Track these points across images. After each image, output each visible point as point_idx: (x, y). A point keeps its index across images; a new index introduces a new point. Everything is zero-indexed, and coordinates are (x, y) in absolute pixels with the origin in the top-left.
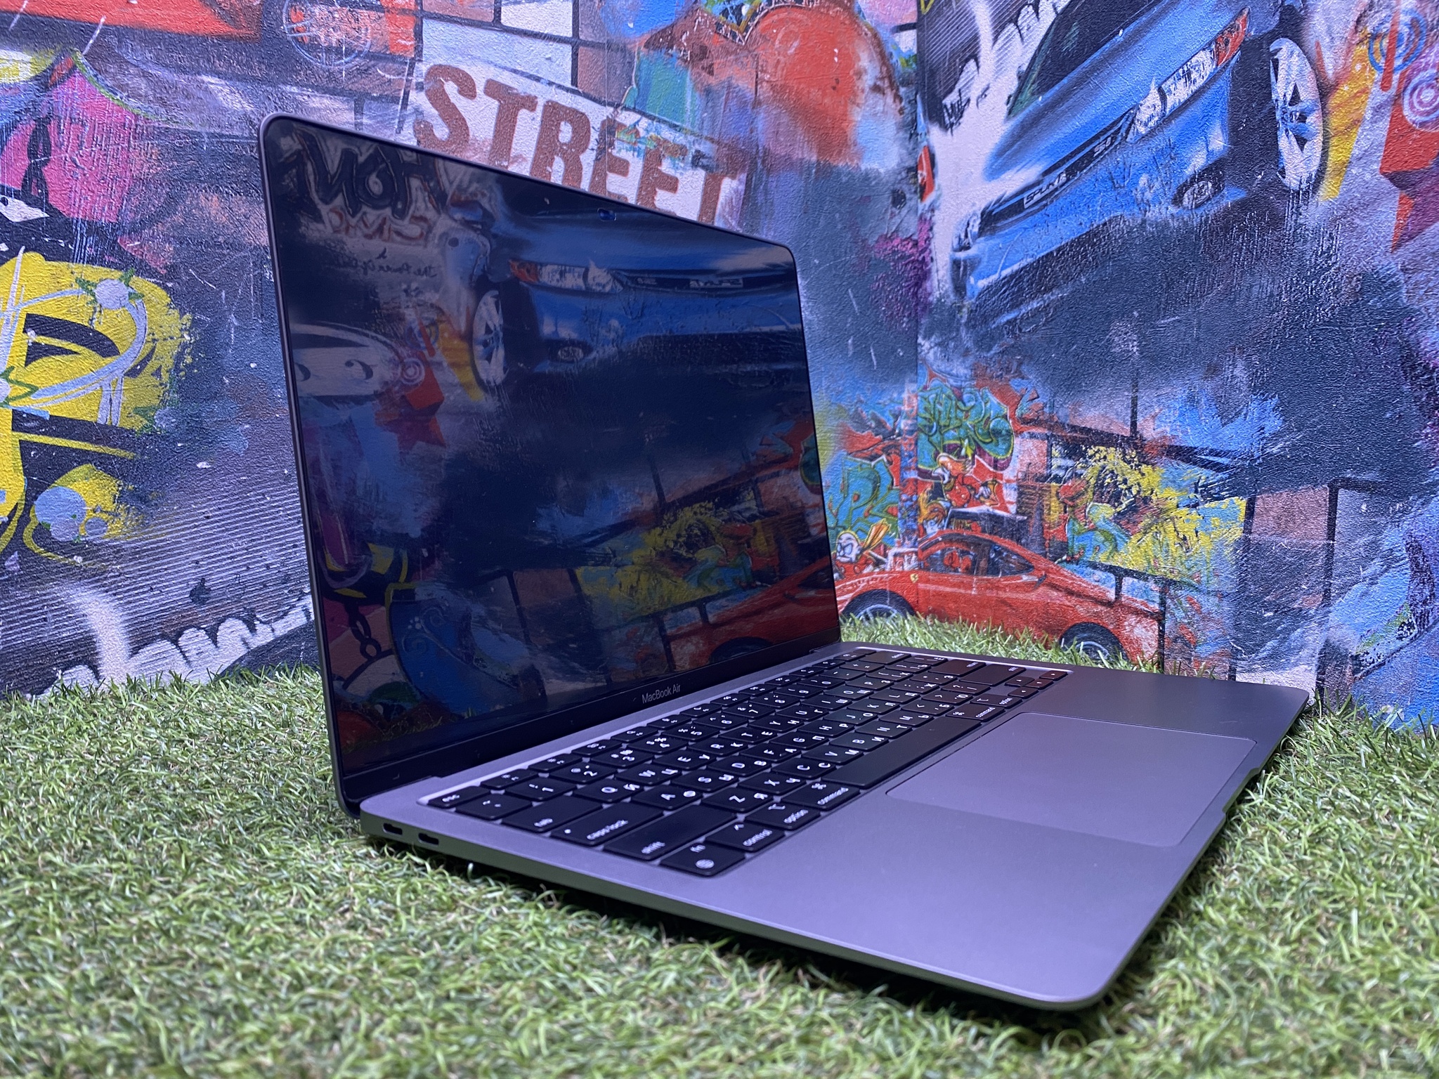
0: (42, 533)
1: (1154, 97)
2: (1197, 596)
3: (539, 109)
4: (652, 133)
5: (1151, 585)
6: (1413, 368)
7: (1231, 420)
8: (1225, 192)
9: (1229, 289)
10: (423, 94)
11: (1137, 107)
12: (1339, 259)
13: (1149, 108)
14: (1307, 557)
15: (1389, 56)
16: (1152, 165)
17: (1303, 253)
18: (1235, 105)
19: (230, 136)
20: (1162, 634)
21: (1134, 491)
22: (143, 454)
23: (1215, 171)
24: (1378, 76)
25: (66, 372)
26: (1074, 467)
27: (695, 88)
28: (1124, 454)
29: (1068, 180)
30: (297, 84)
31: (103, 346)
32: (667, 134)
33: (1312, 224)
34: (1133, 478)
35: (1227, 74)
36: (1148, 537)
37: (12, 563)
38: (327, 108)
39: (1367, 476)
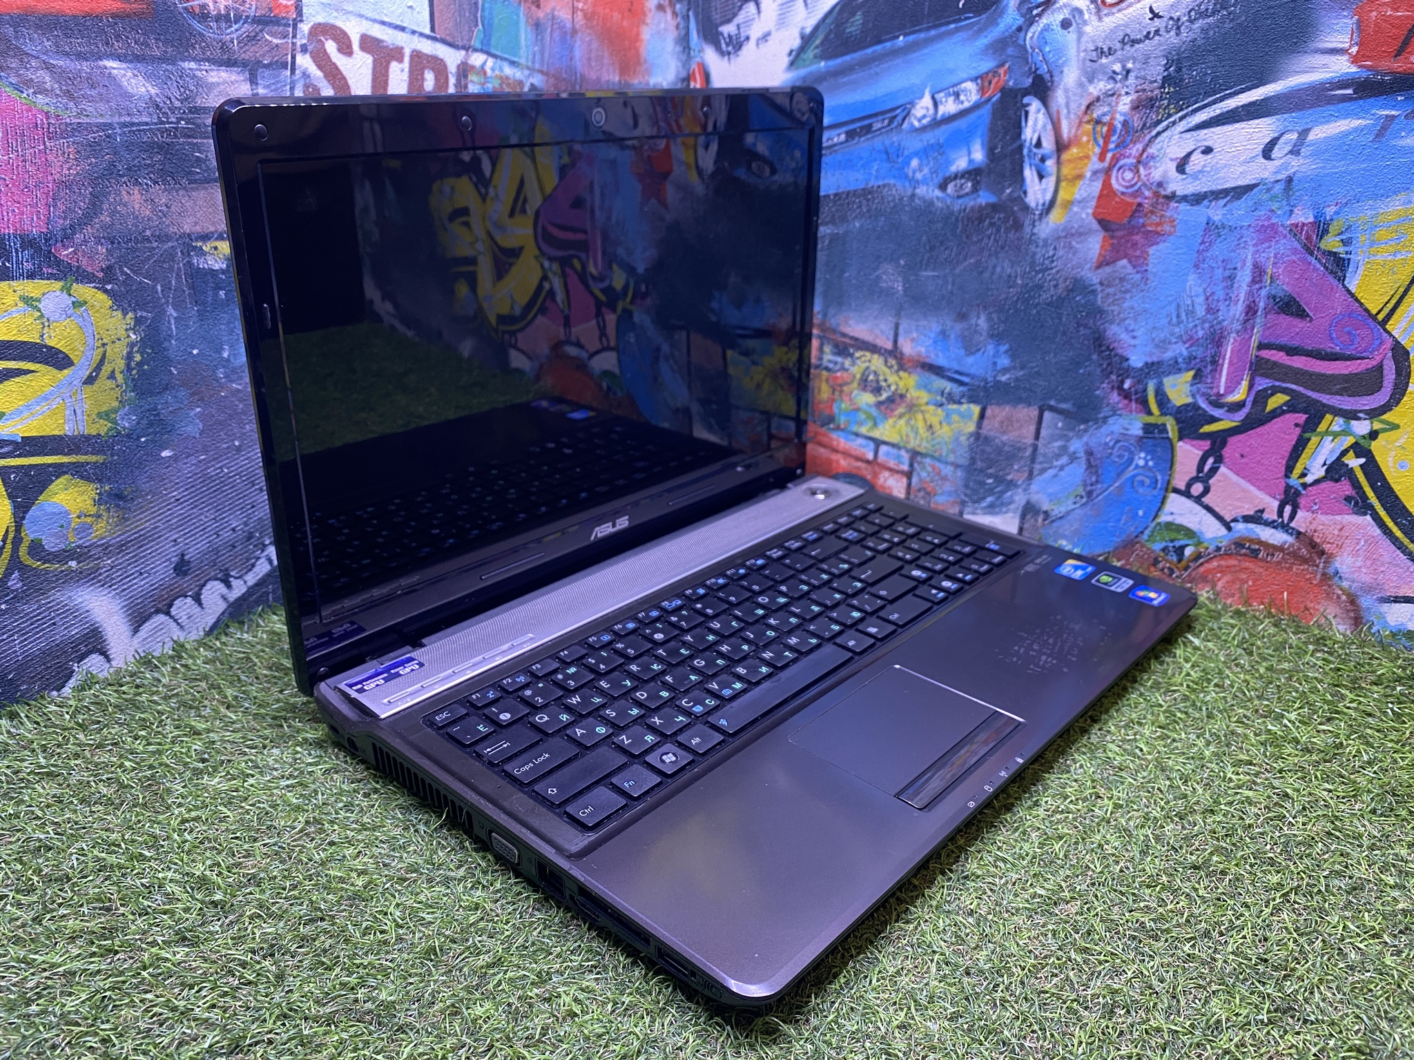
0: (36, 549)
1: (927, 101)
2: (938, 464)
3: (407, 59)
4: (497, 72)
5: (903, 453)
6: (1100, 346)
7: (973, 354)
8: (981, 193)
9: (978, 263)
10: (308, 56)
11: (912, 104)
12: (1058, 264)
13: (923, 108)
14: (1019, 449)
15: (1107, 139)
16: (924, 153)
17: (1035, 254)
18: (992, 130)
19: (139, 124)
20: (909, 485)
21: (893, 388)
22: (112, 455)
23: (973, 174)
24: (1097, 150)
25: (28, 392)
26: (843, 364)
27: (527, 21)
28: (886, 361)
29: (847, 141)
30: (194, 59)
31: (57, 359)
32: (508, 71)
33: (1043, 236)
34: (892, 379)
35: (989, 106)
36: (902, 422)
37: (14, 582)
38: (225, 82)
39: (1064, 406)
